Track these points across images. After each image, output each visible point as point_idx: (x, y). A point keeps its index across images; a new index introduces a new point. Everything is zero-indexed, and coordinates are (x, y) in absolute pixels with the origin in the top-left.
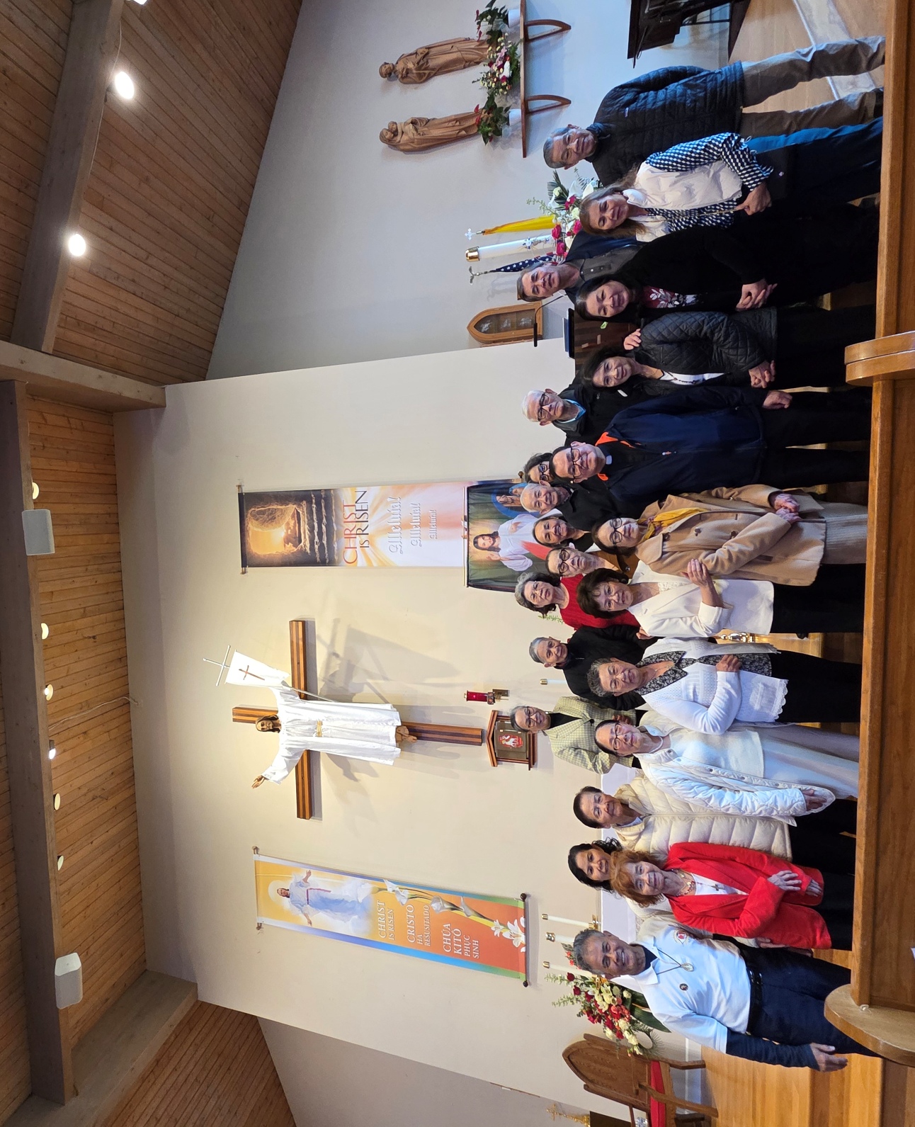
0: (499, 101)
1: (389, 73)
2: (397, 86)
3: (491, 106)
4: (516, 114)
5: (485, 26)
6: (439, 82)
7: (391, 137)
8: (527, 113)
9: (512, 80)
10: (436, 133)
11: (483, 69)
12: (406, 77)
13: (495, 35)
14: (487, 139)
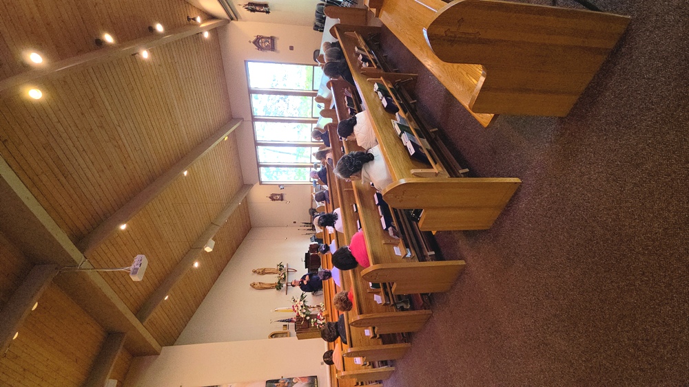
0: (281, 282)
1: (255, 272)
2: (256, 275)
3: (279, 283)
4: (285, 285)
5: (279, 267)
6: (266, 276)
7: (253, 286)
8: (287, 286)
9: (284, 278)
10: (265, 286)
11: (277, 275)
12: (259, 273)
13: (281, 269)
14: (277, 289)
